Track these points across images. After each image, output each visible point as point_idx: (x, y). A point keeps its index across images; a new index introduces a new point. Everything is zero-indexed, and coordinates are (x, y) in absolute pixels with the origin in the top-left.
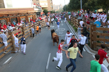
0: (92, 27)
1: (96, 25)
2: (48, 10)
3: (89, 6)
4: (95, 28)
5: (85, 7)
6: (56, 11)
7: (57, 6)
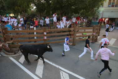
0: (3, 31)
1: (7, 28)
4: (6, 31)
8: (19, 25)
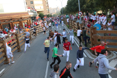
0: (92, 31)
1: (96, 28)
2: (44, 14)
3: (88, 7)
4: (95, 31)
5: (84, 10)
6: (53, 14)
7: (54, 9)
8: (108, 23)
